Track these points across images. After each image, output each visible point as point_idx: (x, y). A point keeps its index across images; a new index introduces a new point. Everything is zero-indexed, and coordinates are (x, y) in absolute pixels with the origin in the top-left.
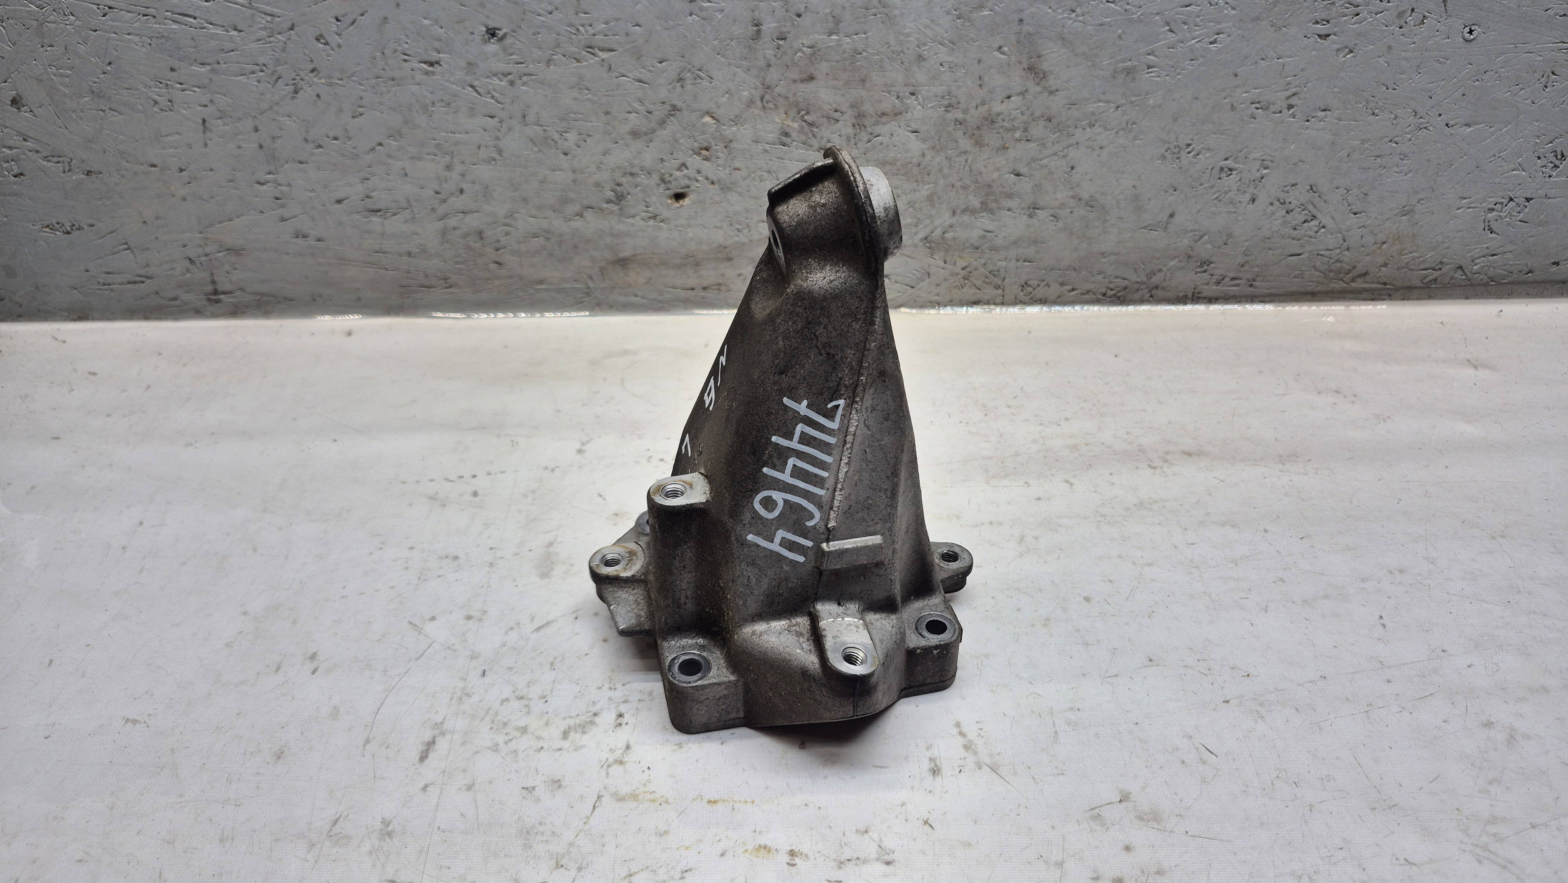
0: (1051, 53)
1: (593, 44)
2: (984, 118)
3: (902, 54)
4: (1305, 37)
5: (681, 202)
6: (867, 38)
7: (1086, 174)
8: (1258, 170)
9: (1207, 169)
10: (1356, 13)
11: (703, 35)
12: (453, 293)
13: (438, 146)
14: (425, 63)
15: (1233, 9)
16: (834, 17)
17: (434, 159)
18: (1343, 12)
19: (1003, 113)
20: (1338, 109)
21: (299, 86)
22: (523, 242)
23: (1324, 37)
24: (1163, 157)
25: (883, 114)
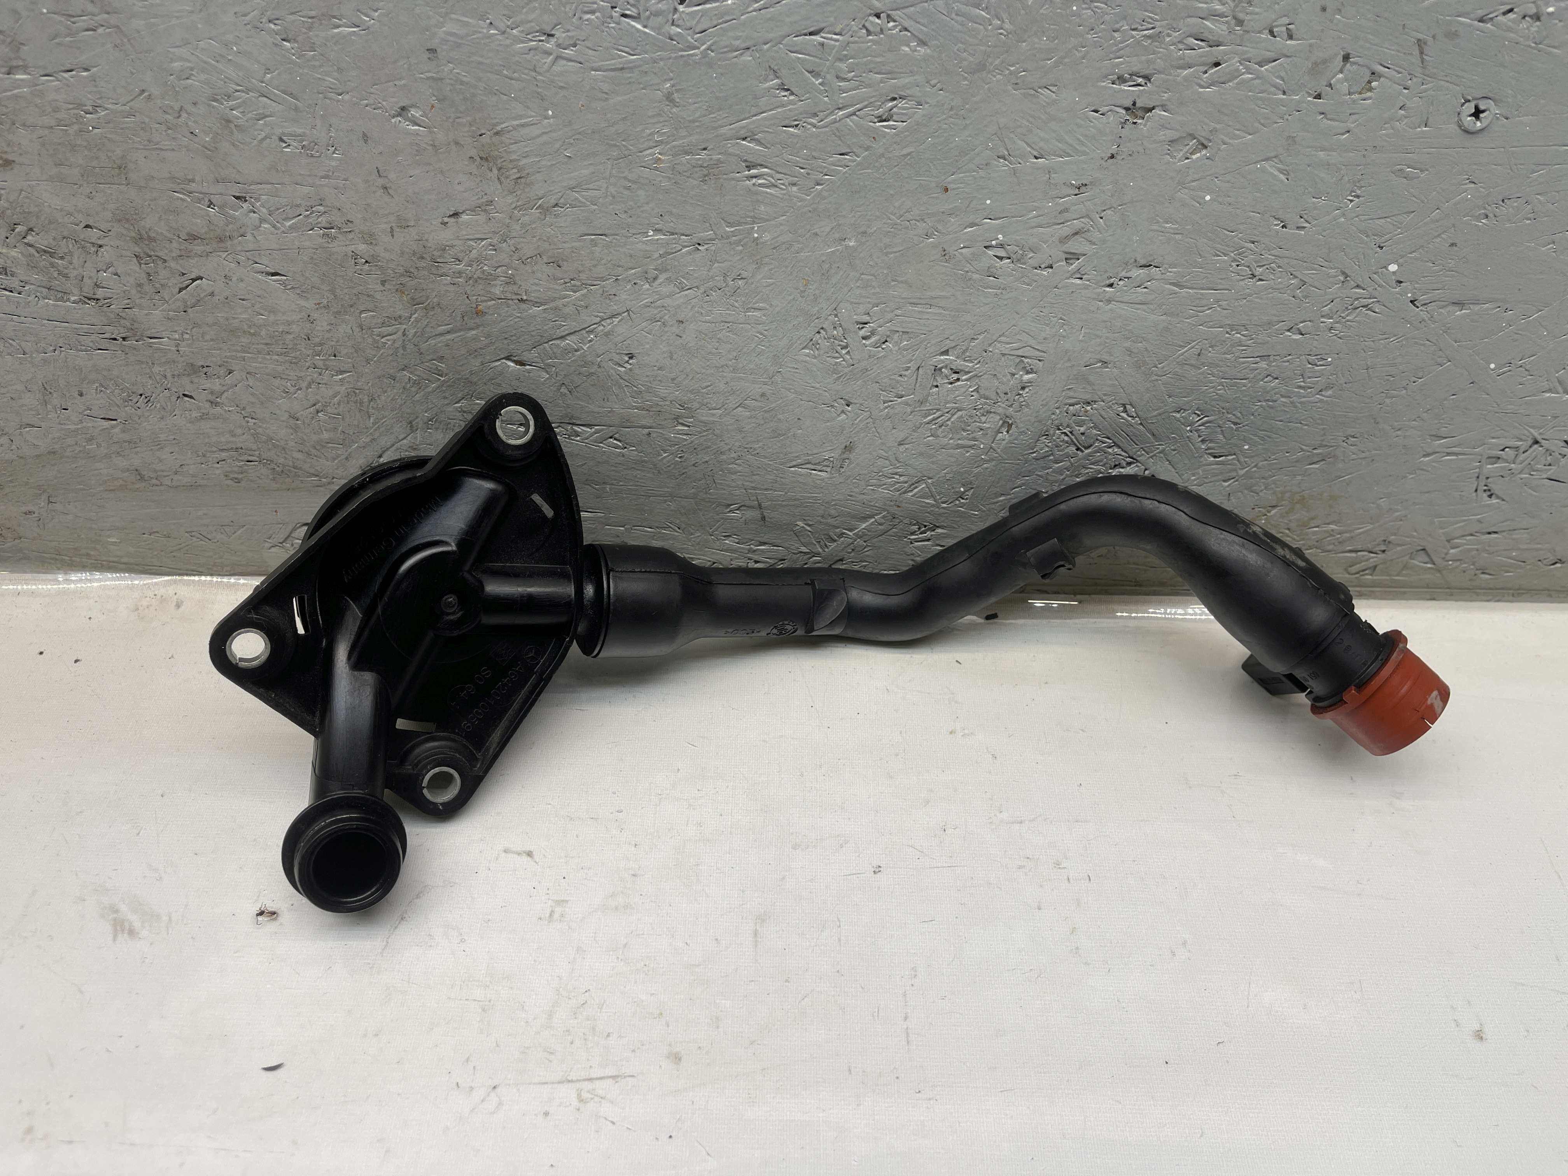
2: (414, 254)
4: (1096, 111)
8: (1014, 375)
9: (908, 369)
10: (1215, 60)
19: (452, 246)
20: (1174, 266)
23: (1140, 113)
24: (812, 344)
25: (193, 237)
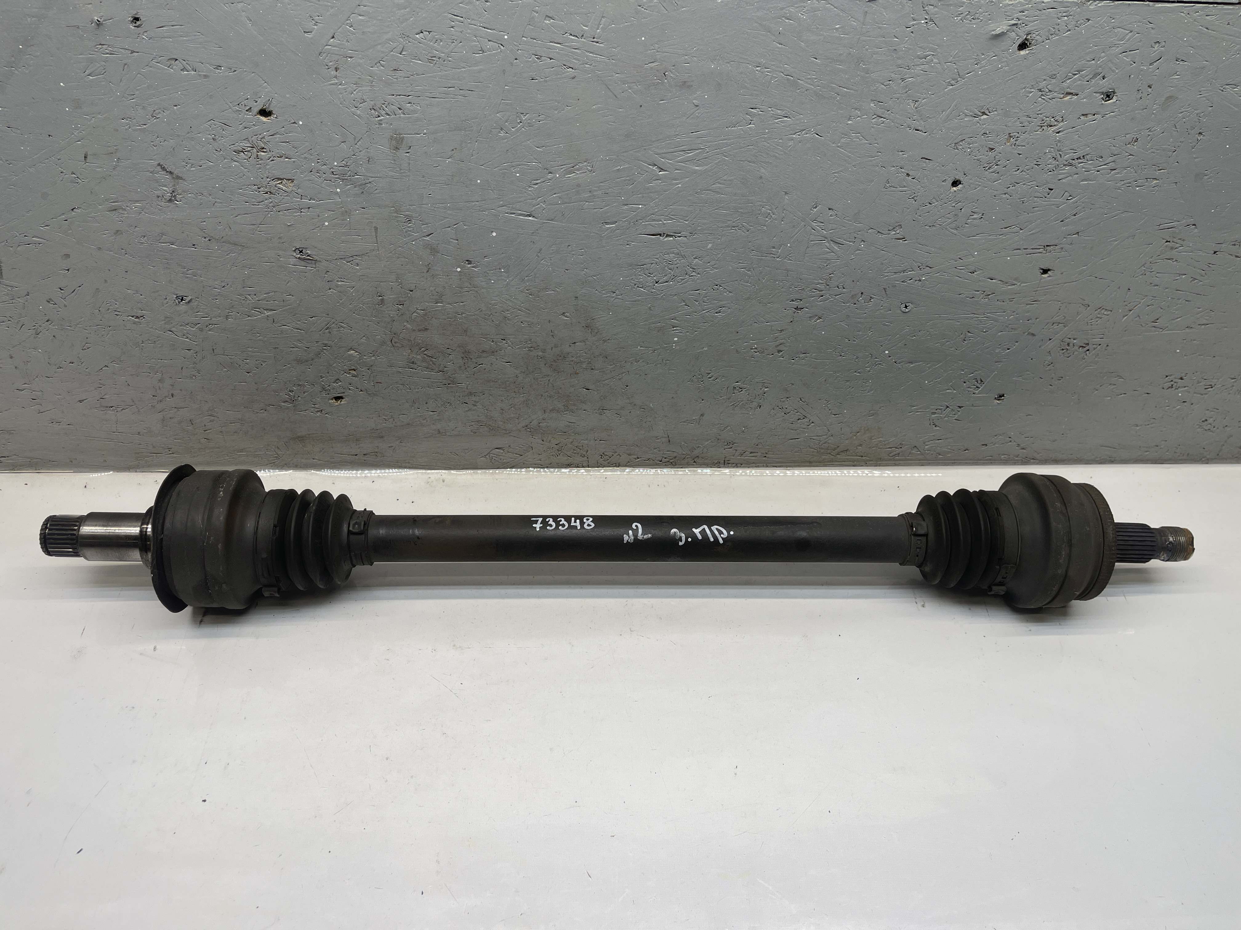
0: (601, 317)
1: (259, 306)
3: (491, 316)
5: (339, 402)
6: (464, 305)
7: (637, 390)
11: (341, 301)
12: (175, 457)
14: (133, 317)
15: (731, 292)
16: (437, 292)
17: (149, 375)
18: (811, 295)
21: (39, 330)
22: (223, 426)
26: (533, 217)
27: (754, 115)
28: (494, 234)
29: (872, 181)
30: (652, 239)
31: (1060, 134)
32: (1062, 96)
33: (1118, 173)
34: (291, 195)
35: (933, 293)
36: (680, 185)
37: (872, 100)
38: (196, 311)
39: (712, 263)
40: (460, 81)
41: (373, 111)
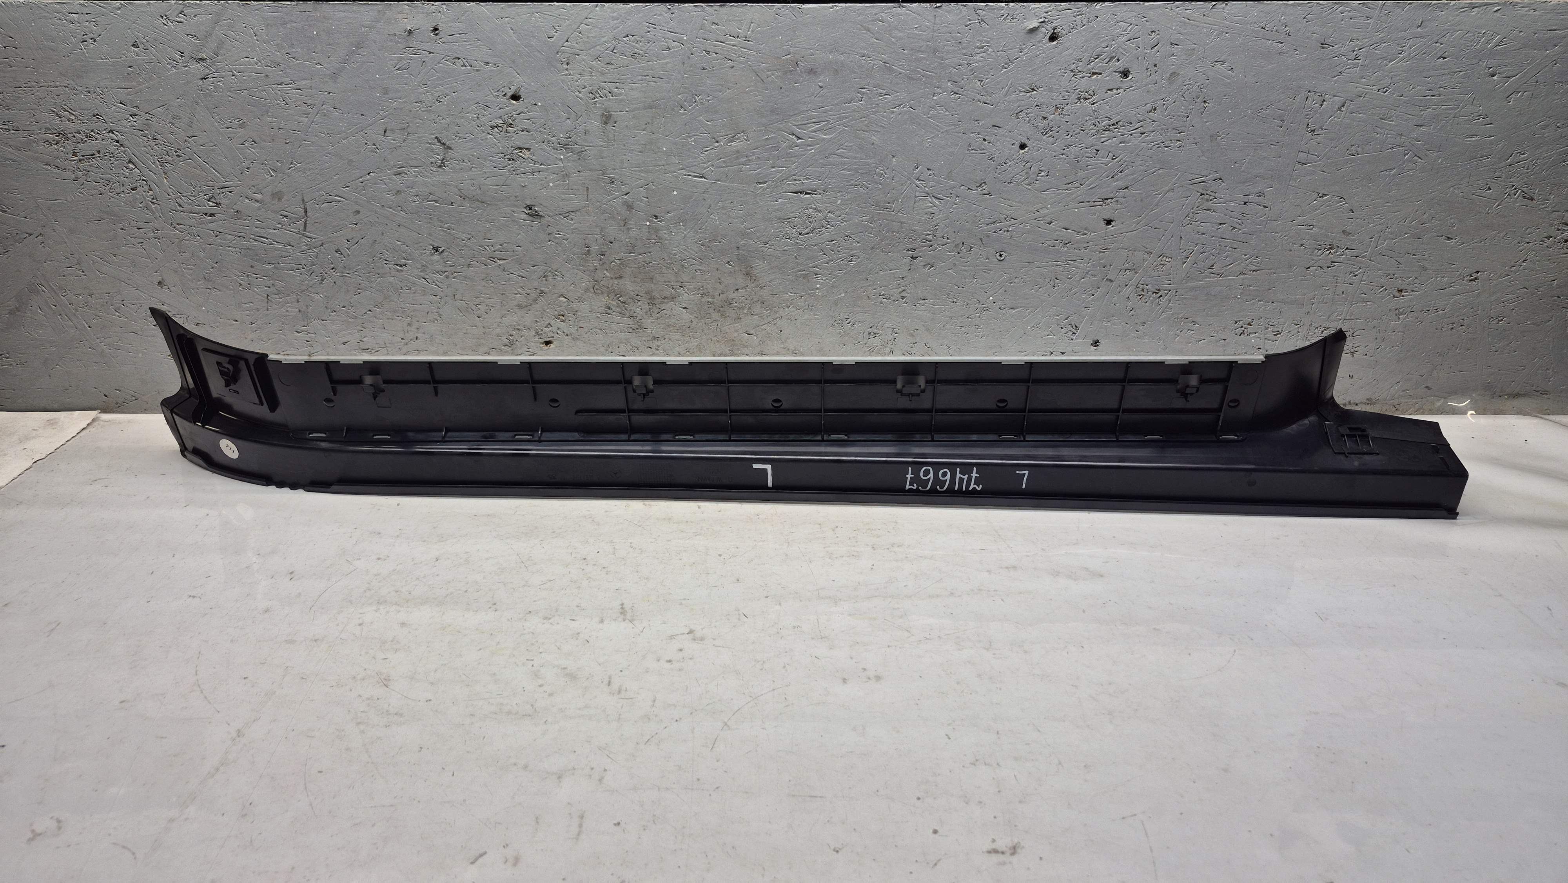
0: (758, 266)
1: (494, 257)
2: (724, 301)
3: (672, 265)
4: (903, 258)
5: (546, 345)
6: (651, 256)
7: (789, 333)
8: (891, 334)
10: (930, 245)
11: (556, 251)
13: (403, 312)
14: (397, 265)
16: (631, 244)
17: (400, 319)
18: (923, 243)
19: (735, 299)
20: (931, 299)
21: (324, 277)
23: (914, 258)
25: (665, 298)
26: (705, 178)
27: (863, 94)
28: (675, 193)
29: (958, 146)
30: (794, 196)
31: (1095, 105)
32: (1090, 75)
33: (1147, 136)
34: (527, 161)
35: (1020, 242)
36: (813, 151)
37: (949, 81)
38: (445, 260)
39: (842, 217)
40: (653, 70)
41: (591, 94)
